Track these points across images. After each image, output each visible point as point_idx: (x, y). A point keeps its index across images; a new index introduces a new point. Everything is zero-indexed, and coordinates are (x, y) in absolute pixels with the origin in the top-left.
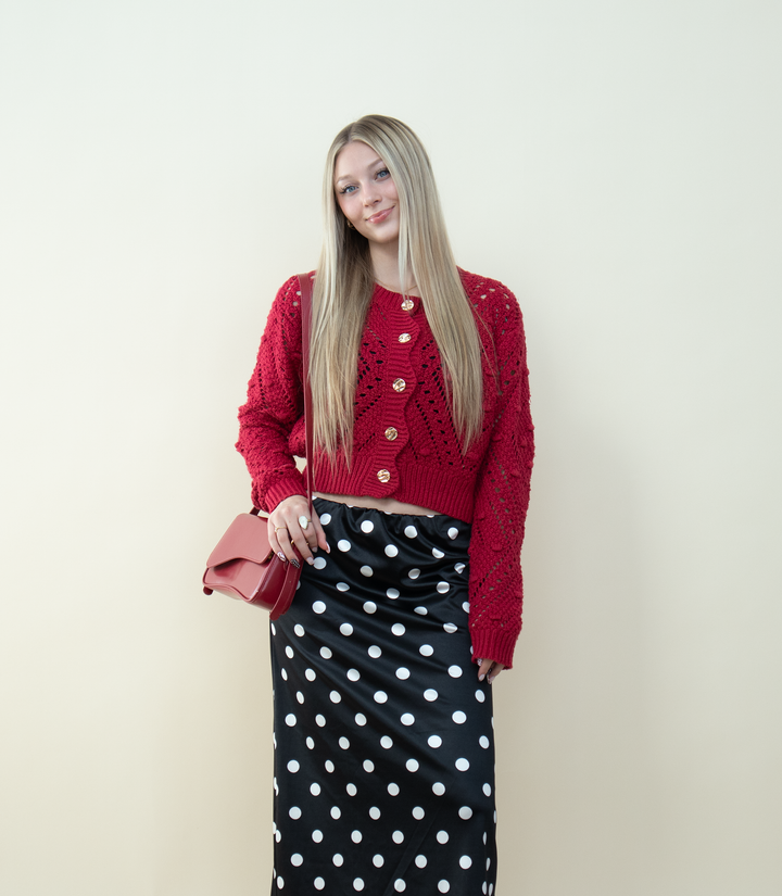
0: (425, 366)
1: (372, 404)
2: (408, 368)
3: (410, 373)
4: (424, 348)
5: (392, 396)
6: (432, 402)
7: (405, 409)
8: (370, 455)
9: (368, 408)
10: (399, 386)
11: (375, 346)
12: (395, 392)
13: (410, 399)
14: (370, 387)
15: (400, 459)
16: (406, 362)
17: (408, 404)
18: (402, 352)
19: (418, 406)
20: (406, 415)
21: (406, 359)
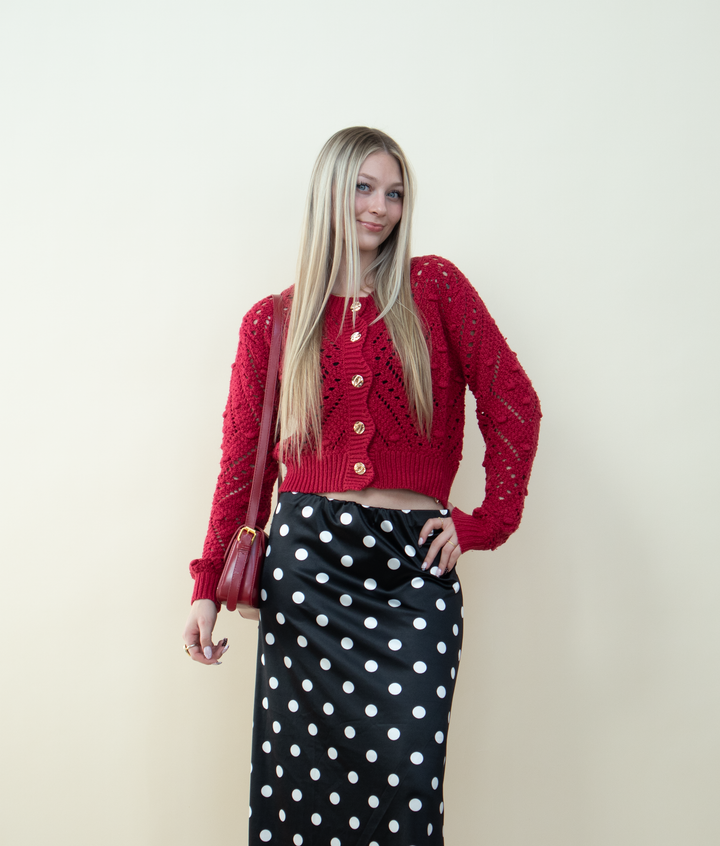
0: (378, 358)
1: (337, 404)
2: (363, 363)
3: (365, 368)
4: (375, 342)
5: (354, 393)
6: (391, 390)
7: (367, 402)
8: (344, 452)
9: (334, 408)
10: (357, 381)
11: (330, 350)
12: (356, 389)
13: (370, 391)
14: (331, 389)
15: (372, 451)
16: (359, 358)
17: (369, 397)
18: (355, 350)
19: (379, 397)
20: (369, 408)
21: (360, 355)
